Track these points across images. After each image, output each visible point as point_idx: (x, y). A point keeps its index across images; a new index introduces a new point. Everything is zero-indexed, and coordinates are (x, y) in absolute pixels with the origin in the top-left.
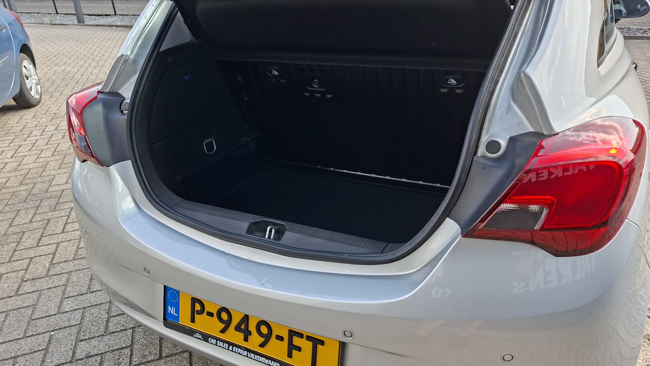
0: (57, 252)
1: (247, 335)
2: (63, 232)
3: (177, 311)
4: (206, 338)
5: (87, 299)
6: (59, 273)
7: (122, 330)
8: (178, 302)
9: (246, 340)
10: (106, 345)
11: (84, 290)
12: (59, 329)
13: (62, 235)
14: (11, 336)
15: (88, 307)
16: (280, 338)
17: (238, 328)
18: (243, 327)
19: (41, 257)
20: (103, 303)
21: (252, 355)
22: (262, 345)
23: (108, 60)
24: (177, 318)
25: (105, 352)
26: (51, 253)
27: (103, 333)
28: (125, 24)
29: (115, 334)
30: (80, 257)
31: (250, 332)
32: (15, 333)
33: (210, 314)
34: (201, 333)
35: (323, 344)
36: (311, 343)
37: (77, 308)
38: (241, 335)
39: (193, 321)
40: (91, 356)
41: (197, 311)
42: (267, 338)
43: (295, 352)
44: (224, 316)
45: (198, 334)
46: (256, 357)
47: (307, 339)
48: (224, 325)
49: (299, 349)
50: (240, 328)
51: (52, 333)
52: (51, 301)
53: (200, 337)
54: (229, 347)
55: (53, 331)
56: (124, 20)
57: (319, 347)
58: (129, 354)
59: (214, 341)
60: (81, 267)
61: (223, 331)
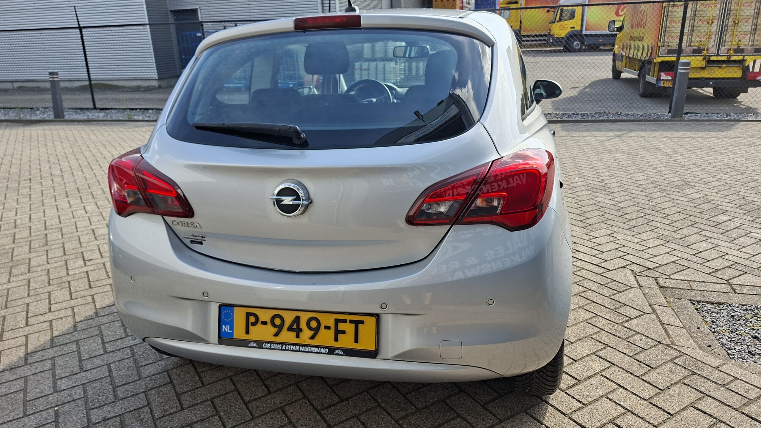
0: (29, 343)
1: (298, 332)
2: (27, 325)
3: (232, 328)
4: (260, 345)
5: (83, 377)
6: (39, 360)
7: (132, 396)
8: (233, 320)
9: (298, 336)
10: (121, 408)
11: (76, 369)
12: (62, 404)
13: (27, 328)
14: (9, 417)
15: (87, 383)
16: (327, 328)
17: (290, 329)
18: (295, 327)
19: (11, 350)
20: (103, 378)
21: (304, 349)
22: (312, 338)
23: (5, 157)
24: (232, 334)
25: (123, 414)
26: (22, 344)
27: (113, 400)
28: (10, 118)
29: (128, 399)
30: (58, 344)
31: (301, 329)
32: (12, 414)
33: (264, 323)
34: (255, 341)
35: (363, 323)
36: (353, 325)
37: (75, 385)
38: (293, 334)
39: (247, 332)
40: (109, 419)
41: (251, 323)
42: (316, 331)
43: (340, 336)
44: (278, 321)
45: (253, 343)
46: (307, 348)
47: (350, 323)
48: (277, 329)
49: (344, 332)
50: (292, 328)
51: (56, 409)
52: (42, 383)
53: (255, 345)
54: (282, 347)
55: (56, 407)
56: (9, 114)
57: (360, 326)
58: (149, 411)
59: (268, 346)
60: (64, 352)
61: (276, 335)
